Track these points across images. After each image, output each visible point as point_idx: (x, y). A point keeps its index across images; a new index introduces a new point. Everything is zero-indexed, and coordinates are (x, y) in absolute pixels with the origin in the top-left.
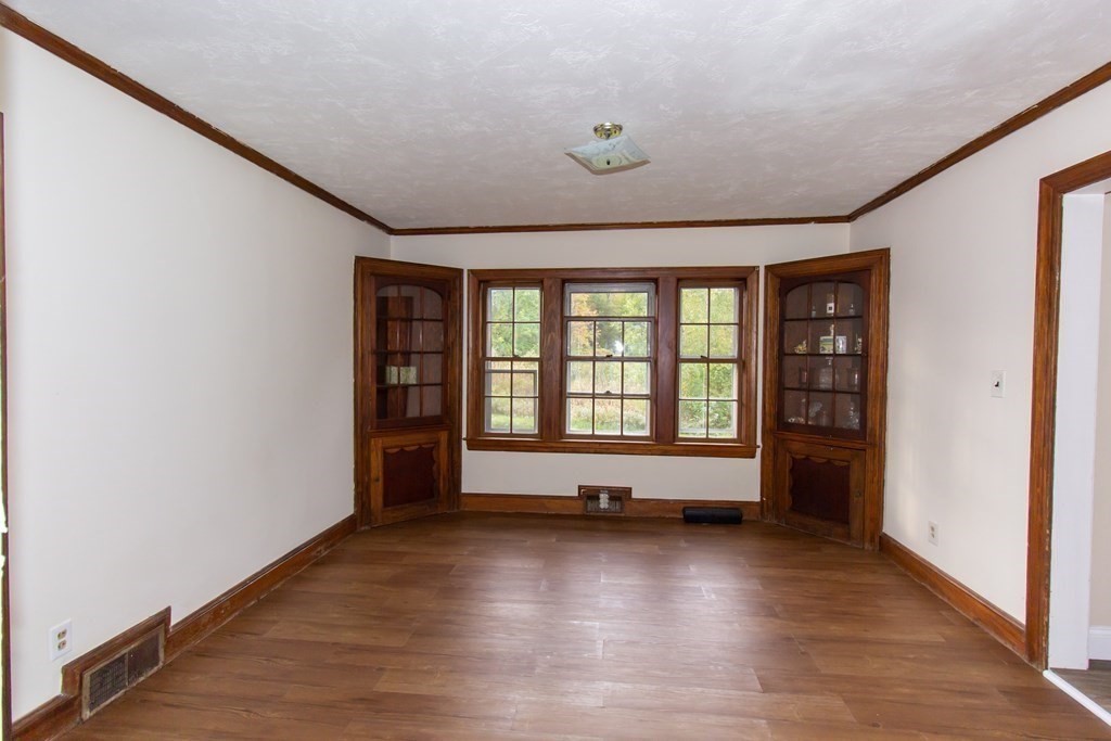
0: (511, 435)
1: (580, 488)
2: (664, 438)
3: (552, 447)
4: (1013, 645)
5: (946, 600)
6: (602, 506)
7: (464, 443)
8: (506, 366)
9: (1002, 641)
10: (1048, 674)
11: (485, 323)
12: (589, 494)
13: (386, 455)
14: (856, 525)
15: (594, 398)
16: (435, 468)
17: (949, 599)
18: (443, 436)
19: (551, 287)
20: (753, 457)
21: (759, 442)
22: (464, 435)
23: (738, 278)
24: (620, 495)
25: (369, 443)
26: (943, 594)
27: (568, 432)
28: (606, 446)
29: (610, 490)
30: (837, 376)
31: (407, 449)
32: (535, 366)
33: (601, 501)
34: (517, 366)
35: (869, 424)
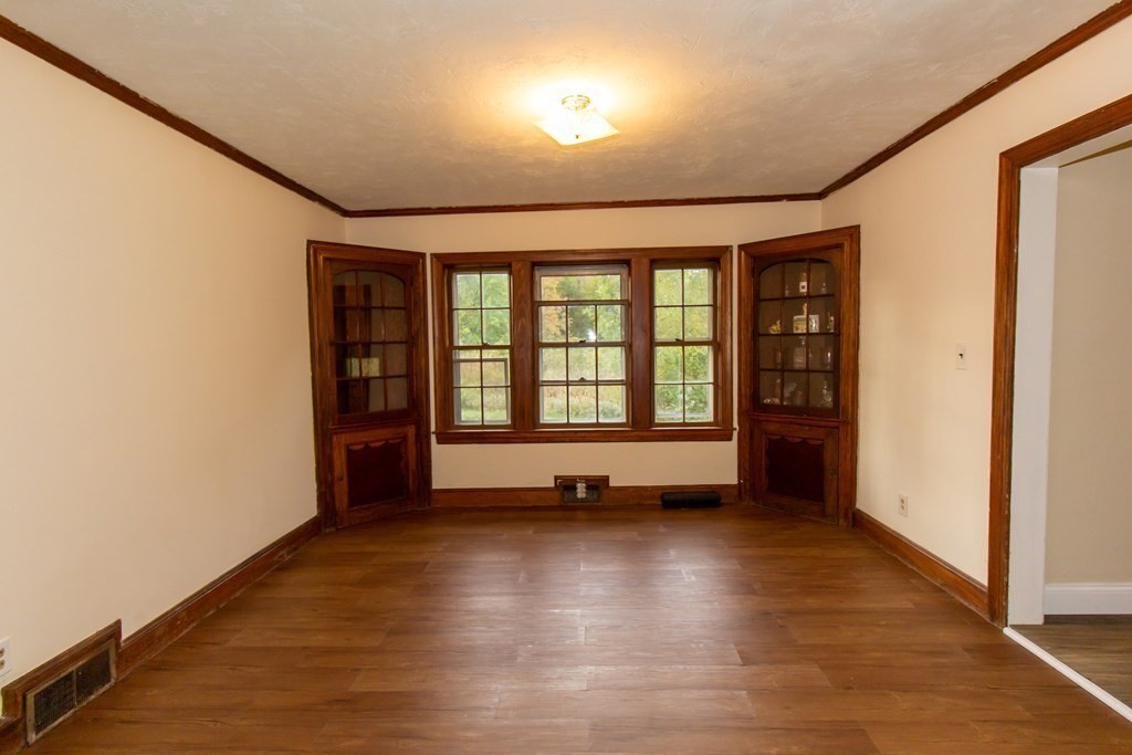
0: (483, 426)
1: (556, 478)
2: (641, 424)
3: (526, 438)
4: (977, 606)
5: (915, 569)
6: (579, 496)
7: (433, 438)
8: (475, 354)
9: (966, 604)
10: (1008, 631)
11: (451, 310)
12: (566, 485)
13: (350, 453)
14: (830, 501)
15: (568, 385)
16: (402, 464)
17: (918, 567)
18: (411, 431)
19: (520, 271)
20: (730, 439)
21: (736, 425)
22: (433, 429)
23: (711, 258)
24: (598, 484)
25: (331, 439)
26: (912, 563)
27: (541, 421)
28: (583, 434)
29: (587, 479)
30: (810, 355)
31: (372, 445)
32: (506, 354)
33: (579, 490)
34: (487, 354)
35: (842, 402)
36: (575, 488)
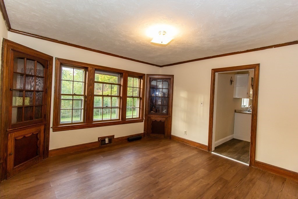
0: (72, 123)
1: (99, 138)
2: (123, 120)
3: (90, 126)
4: (205, 149)
5: (189, 145)
6: (106, 142)
7: (51, 130)
8: (71, 97)
9: (202, 149)
10: (212, 153)
11: (60, 80)
12: (102, 140)
13: (16, 140)
14: (166, 134)
15: (103, 108)
16: (38, 142)
17: (190, 145)
18: (42, 128)
19: (91, 71)
20: (143, 122)
21: (144, 118)
22: (51, 125)
23: (140, 76)
24: (111, 138)
25: (8, 135)
26: (188, 144)
27: (94, 120)
28: (108, 123)
29: (108, 137)
31: (26, 136)
32: (83, 98)
33: (106, 141)
34: (75, 97)
35: (169, 112)
36: (105, 140)
